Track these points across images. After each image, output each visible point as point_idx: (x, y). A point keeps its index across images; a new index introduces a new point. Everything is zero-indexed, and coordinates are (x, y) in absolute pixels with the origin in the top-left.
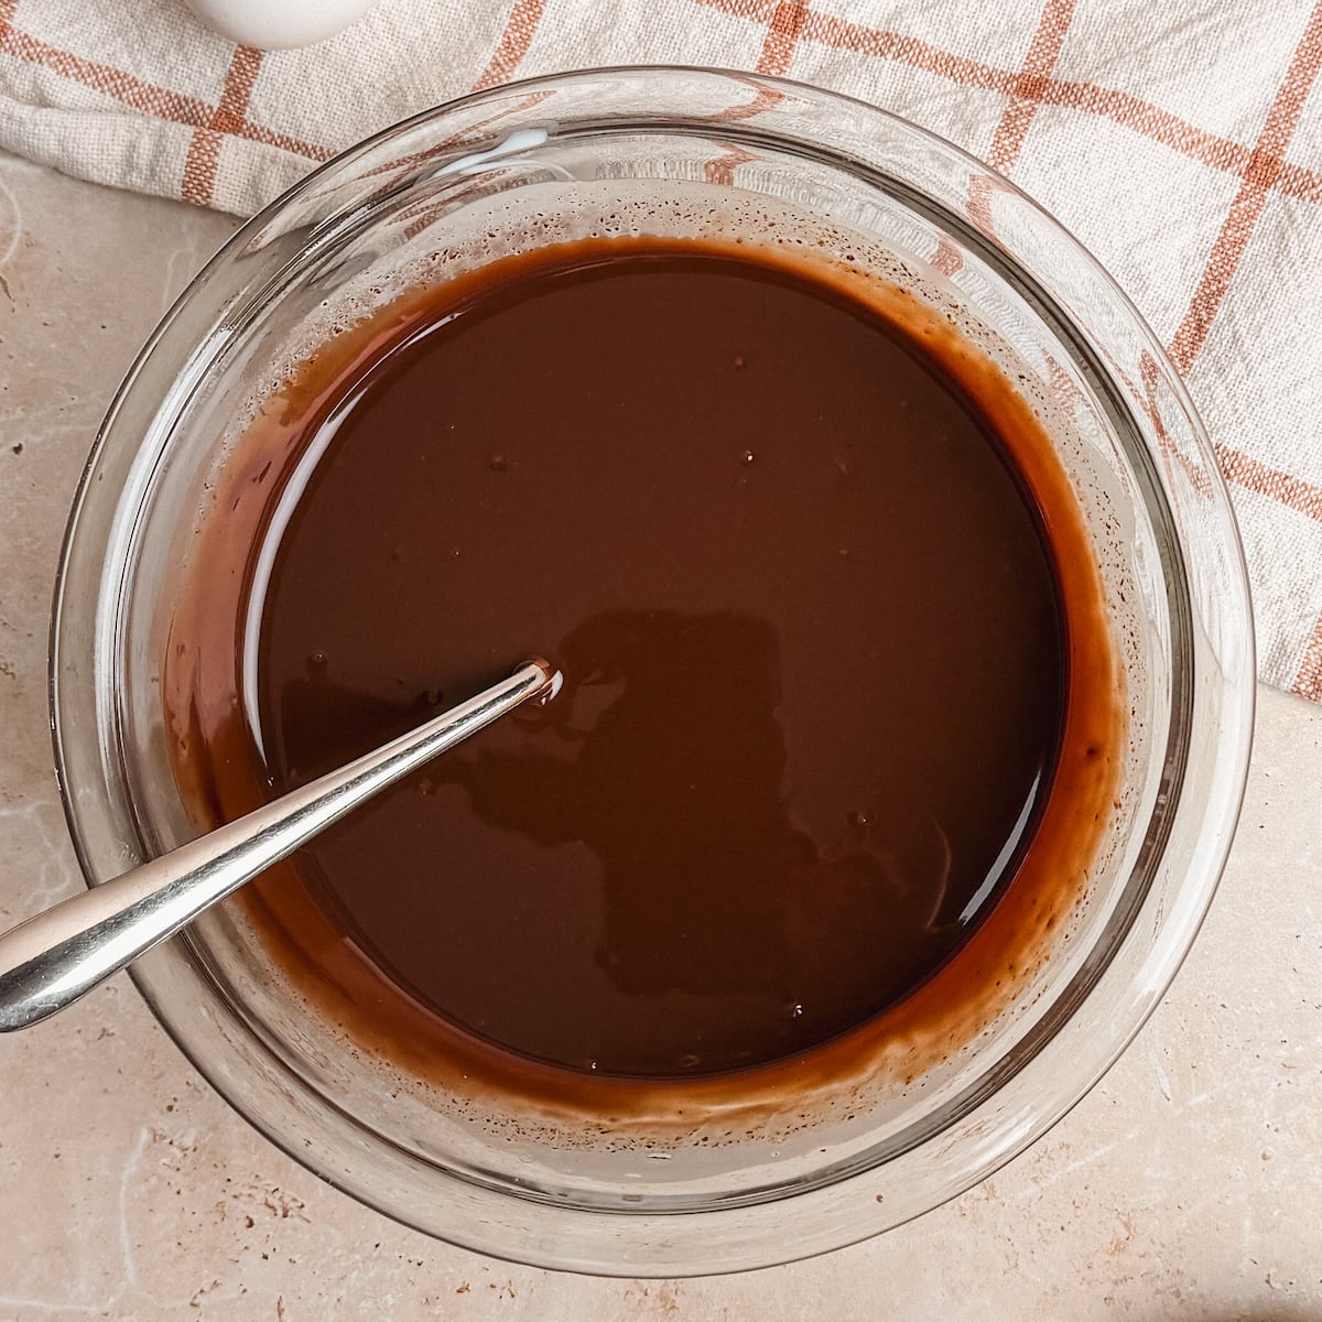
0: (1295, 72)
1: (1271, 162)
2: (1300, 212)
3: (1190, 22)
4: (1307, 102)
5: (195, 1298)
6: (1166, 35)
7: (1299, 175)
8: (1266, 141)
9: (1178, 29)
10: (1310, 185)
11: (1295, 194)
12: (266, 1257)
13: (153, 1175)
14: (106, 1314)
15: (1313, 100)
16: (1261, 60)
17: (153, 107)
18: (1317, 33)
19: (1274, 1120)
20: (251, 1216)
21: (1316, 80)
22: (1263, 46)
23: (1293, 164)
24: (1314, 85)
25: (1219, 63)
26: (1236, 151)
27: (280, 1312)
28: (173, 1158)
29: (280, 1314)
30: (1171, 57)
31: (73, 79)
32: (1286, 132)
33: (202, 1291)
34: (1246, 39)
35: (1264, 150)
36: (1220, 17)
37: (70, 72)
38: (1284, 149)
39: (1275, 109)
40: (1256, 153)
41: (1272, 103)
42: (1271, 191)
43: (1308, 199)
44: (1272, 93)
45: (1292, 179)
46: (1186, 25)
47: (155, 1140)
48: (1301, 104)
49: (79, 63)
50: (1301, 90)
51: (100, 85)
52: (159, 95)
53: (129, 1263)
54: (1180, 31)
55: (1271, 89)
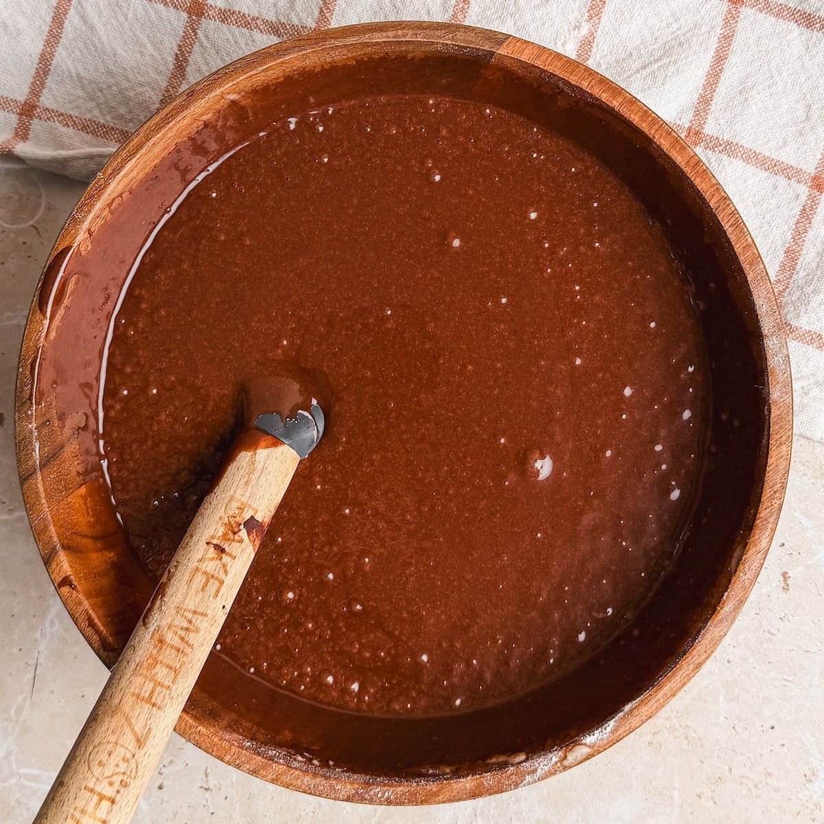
0: (707, 86)
1: (697, 133)
2: (713, 159)
3: (650, 63)
4: (714, 102)
5: (161, 769)
6: (638, 71)
7: (712, 139)
8: (694, 122)
9: (644, 67)
10: (718, 145)
11: (710, 150)
15: (717, 100)
16: (689, 81)
17: (114, 138)
18: (716, 66)
21: (717, 90)
22: (689, 73)
23: (709, 133)
24: (716, 92)
25: (667, 84)
26: (679, 128)
29: (207, 776)
30: (642, 81)
31: (71, 128)
32: (704, 117)
33: (164, 766)
34: (680, 71)
35: (693, 127)
36: (665, 60)
37: (70, 124)
39: (698, 106)
40: (689, 129)
41: (696, 103)
42: (698, 148)
43: (717, 152)
45: (709, 141)
46: (648, 65)
48: (711, 103)
49: (75, 119)
50: (710, 95)
52: (117, 132)
54: (646, 68)
55: (694, 95)
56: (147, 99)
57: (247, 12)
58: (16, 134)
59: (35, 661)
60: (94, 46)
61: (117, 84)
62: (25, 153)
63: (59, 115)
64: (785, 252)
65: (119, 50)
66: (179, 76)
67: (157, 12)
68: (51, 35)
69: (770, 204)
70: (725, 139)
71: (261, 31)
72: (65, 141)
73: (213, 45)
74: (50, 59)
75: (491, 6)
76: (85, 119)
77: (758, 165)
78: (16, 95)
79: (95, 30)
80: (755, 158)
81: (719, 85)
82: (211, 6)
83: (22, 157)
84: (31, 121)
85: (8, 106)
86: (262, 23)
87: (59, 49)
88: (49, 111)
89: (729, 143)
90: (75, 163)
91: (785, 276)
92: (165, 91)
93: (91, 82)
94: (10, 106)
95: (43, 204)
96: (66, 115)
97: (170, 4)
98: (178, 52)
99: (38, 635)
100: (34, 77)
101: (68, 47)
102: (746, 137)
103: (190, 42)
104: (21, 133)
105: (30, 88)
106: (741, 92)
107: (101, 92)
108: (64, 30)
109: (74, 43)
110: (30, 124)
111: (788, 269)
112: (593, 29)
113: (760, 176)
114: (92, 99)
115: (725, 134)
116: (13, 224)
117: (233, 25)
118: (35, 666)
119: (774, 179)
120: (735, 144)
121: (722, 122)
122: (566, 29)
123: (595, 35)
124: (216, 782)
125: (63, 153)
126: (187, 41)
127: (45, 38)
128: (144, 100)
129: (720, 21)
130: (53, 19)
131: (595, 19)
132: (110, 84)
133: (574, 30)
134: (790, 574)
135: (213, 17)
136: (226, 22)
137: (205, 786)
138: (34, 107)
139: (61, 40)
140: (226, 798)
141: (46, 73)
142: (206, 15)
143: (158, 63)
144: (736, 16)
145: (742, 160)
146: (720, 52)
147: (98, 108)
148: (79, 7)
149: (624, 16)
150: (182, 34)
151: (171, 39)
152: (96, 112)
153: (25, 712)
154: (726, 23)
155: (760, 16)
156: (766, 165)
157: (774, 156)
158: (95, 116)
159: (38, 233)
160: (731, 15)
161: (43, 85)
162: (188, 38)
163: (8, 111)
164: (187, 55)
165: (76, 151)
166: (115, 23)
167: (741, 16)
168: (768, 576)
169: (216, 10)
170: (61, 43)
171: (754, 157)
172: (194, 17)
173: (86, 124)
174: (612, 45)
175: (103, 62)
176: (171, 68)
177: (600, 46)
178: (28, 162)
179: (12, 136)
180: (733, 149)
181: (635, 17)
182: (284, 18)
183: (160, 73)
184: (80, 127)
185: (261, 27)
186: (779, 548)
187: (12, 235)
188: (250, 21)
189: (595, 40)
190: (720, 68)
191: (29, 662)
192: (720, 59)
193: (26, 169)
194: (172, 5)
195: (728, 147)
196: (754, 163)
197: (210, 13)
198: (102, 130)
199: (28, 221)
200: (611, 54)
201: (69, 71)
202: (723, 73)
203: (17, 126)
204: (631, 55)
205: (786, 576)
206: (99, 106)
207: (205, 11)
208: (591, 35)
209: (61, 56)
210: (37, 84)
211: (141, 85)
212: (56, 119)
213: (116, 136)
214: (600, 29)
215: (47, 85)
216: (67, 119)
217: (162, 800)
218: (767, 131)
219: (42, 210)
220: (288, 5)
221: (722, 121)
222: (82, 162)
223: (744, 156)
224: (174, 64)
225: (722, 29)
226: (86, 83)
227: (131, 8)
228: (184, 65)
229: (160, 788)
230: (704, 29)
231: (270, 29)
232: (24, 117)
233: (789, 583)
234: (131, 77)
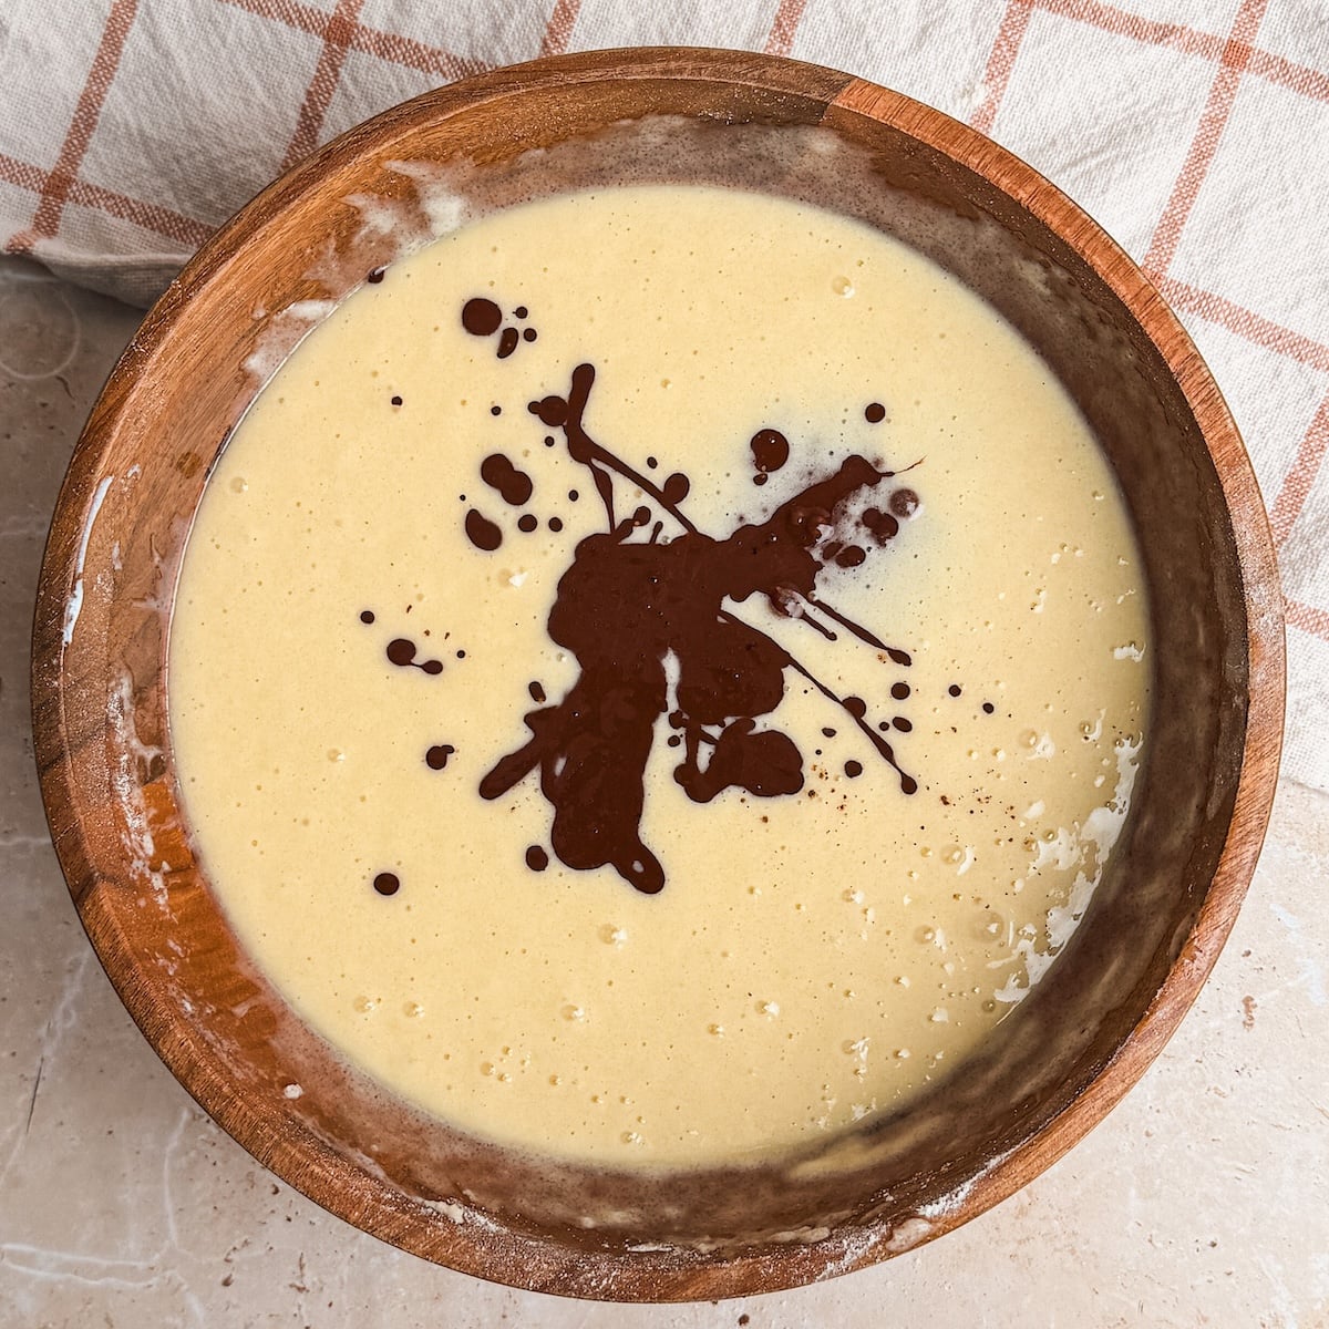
0: (1175, 201)
3: (1084, 157)
4: (1186, 226)
5: (229, 1254)
6: (1063, 170)
7: (1179, 289)
8: (1151, 259)
9: (1074, 164)
10: (1188, 298)
12: (289, 1220)
13: (193, 1149)
14: (152, 1269)
15: (1192, 224)
16: (1147, 190)
18: (1193, 168)
19: (1156, 1102)
20: (276, 1184)
21: (1193, 208)
22: (1149, 176)
23: (1174, 279)
24: (1191, 211)
25: (1110, 191)
27: (302, 1267)
28: (210, 1133)
31: (127, 219)
32: (1168, 252)
33: (235, 1249)
34: (1133, 172)
35: (1149, 267)
36: (1110, 153)
37: (125, 214)
38: (1167, 266)
39: (1158, 232)
41: (1157, 226)
43: (1186, 310)
44: (1156, 218)
45: (1173, 292)
46: (1081, 160)
47: (194, 1119)
48: (1181, 228)
49: (133, 205)
50: (1181, 216)
51: (150, 223)
52: (202, 230)
53: (172, 1226)
54: (1076, 165)
55: (1154, 215)
56: (252, 178)
57: (422, 42)
58: (37, 225)
59: (35, 1074)
60: (170, 86)
61: (205, 151)
62: (49, 255)
63: (107, 198)
64: (1286, 481)
65: (210, 95)
66: (306, 143)
67: (274, 33)
68: (100, 64)
69: (1267, 400)
70: (1201, 289)
71: (444, 75)
72: (115, 241)
73: (365, 95)
74: (96, 105)
75: (826, 51)
76: (149, 207)
77: (1251, 335)
78: (39, 161)
79: (173, 59)
80: (1248, 323)
81: (1197, 200)
82: (363, 28)
83: (45, 261)
84: (61, 205)
85: (26, 178)
86: (446, 61)
87: (113, 89)
88: (91, 190)
89: (1206, 296)
90: (131, 277)
91: (1282, 520)
92: (283, 167)
93: (161, 145)
94: (29, 178)
95: (77, 343)
96: (120, 198)
97: (297, 22)
98: (307, 104)
99: (43, 1031)
100: (70, 134)
101: (126, 85)
102: (1235, 287)
103: (327, 87)
104: (45, 224)
105: (63, 150)
106: (1231, 213)
107: (178, 162)
108: (122, 58)
109: (137, 78)
110: (60, 210)
111: (1289, 509)
112: (993, 97)
113: (1253, 354)
114: (162, 174)
115: (1201, 281)
116: (27, 373)
117: (399, 62)
118: (35, 1082)
119: (1275, 359)
120: (1215, 298)
121: (1197, 260)
122: (949, 97)
123: (996, 107)
124: (315, 1279)
125: (112, 258)
126: (322, 85)
127: (90, 68)
128: (248, 180)
129: (1204, 93)
130: (105, 38)
131: (998, 80)
132: (194, 150)
133: (962, 97)
134: (1256, 1001)
135: (366, 47)
136: (387, 57)
137: (298, 1284)
138: (69, 181)
139: (116, 74)
140: (330, 1305)
141: (90, 127)
142: (355, 42)
143: (272, 119)
144: (1231, 87)
145: (1225, 326)
146: (1202, 144)
147: (172, 189)
148: (148, 20)
149: (1045, 78)
150: (314, 73)
151: (296, 81)
152: (169, 196)
153: (15, 1153)
154: (1216, 97)
155: (1271, 88)
156: (1265, 336)
157: (1279, 321)
158: (166, 202)
159: (67, 390)
160: (1223, 84)
161: (83, 146)
162: (324, 81)
163: (25, 187)
164: (321, 109)
165: (133, 257)
166: (205, 50)
167: (1240, 86)
168: (1220, 1002)
169: (372, 36)
170: (116, 78)
171: (1246, 321)
172: (335, 46)
173: (151, 214)
174: (1023, 126)
175: (183, 113)
176: (294, 129)
177: (1003, 127)
178: (53, 270)
179: (31, 227)
180: (1212, 306)
181: (1064, 79)
182: (483, 55)
183: (276, 136)
184: (141, 219)
185: (445, 68)
186: (1242, 958)
187: (25, 390)
188: (427, 57)
189: (997, 116)
190: (1200, 171)
191: (26, 1075)
192: (1201, 155)
193: (51, 284)
194: (300, 24)
195: (1204, 303)
196: (1245, 331)
197: (362, 40)
198: (176, 225)
199: (51, 370)
200: (1021, 139)
201: (127, 125)
202: (1205, 180)
203: (39, 213)
204: (1054, 143)
205: (1251, 1003)
206: (173, 185)
207: (353, 37)
208: (989, 108)
209: (115, 101)
210: (74, 146)
211: (243, 154)
212: (102, 203)
213: (198, 237)
214: (1004, 97)
215: (90, 146)
216: (119, 205)
217: (228, 1303)
218: (1271, 279)
219: (74, 351)
220: (491, 34)
221: (1197, 258)
222: (141, 275)
223: (1229, 319)
224: (299, 123)
225: (1207, 106)
226: (154, 146)
227: (233, 26)
228: (316, 124)
229: (226, 1283)
230: (1178, 105)
231: (459, 72)
232: (51, 198)
233: (1253, 1015)
234: (227, 140)
